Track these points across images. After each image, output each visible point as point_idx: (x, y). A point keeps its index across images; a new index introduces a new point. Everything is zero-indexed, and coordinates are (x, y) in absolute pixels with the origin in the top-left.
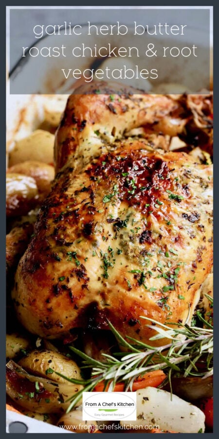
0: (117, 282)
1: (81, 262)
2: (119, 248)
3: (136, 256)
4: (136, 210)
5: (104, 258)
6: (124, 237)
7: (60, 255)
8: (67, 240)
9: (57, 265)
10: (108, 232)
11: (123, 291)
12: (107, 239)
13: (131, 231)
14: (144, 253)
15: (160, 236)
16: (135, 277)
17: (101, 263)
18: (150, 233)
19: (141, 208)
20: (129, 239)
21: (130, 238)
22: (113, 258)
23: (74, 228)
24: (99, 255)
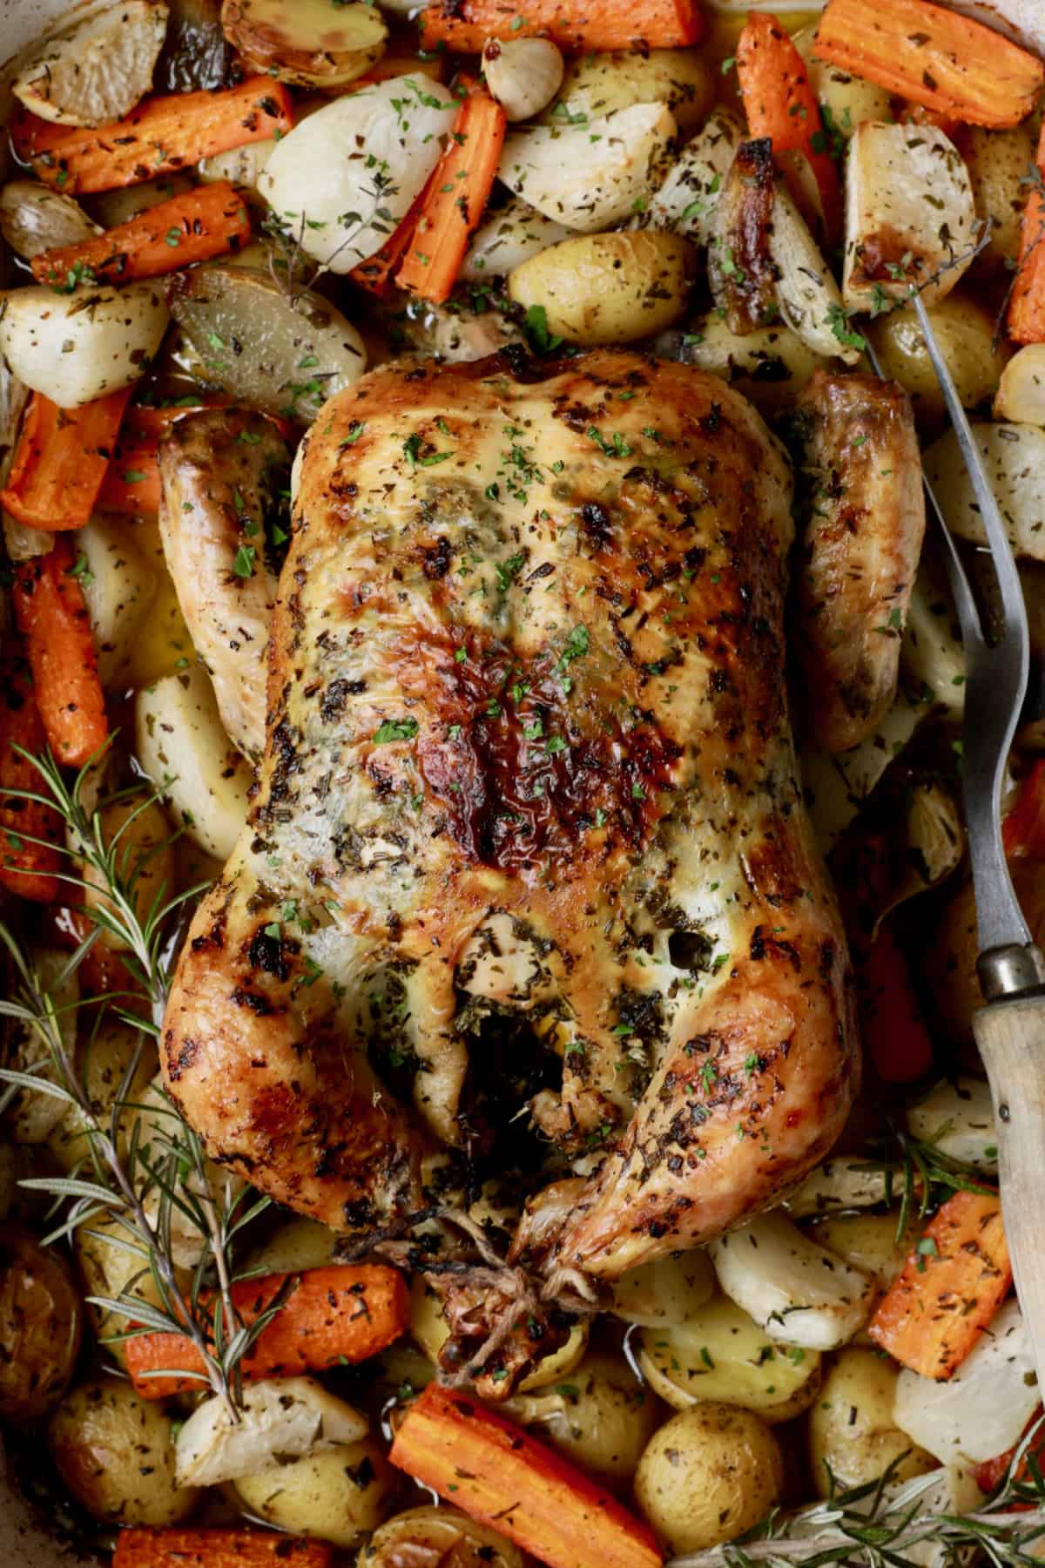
0: (476, 425)
1: (587, 439)
2: (498, 508)
3: (443, 495)
4: (487, 632)
5: (529, 472)
6: (494, 538)
7: (650, 449)
8: (645, 489)
9: (649, 424)
10: (540, 536)
11: (454, 413)
12: (536, 519)
13: (480, 560)
14: (428, 513)
15: (398, 575)
16: (432, 448)
17: (534, 457)
18: (428, 575)
19: (477, 641)
20: (479, 534)
21: (476, 538)
22: (505, 478)
23: (638, 525)
24: (545, 471)
